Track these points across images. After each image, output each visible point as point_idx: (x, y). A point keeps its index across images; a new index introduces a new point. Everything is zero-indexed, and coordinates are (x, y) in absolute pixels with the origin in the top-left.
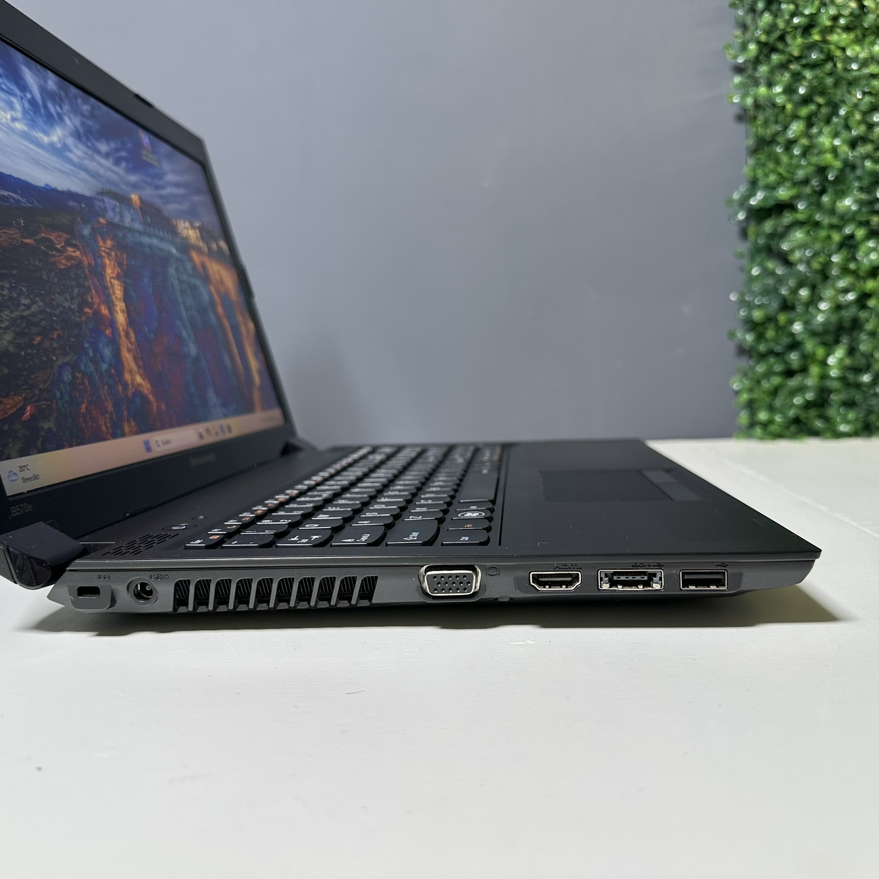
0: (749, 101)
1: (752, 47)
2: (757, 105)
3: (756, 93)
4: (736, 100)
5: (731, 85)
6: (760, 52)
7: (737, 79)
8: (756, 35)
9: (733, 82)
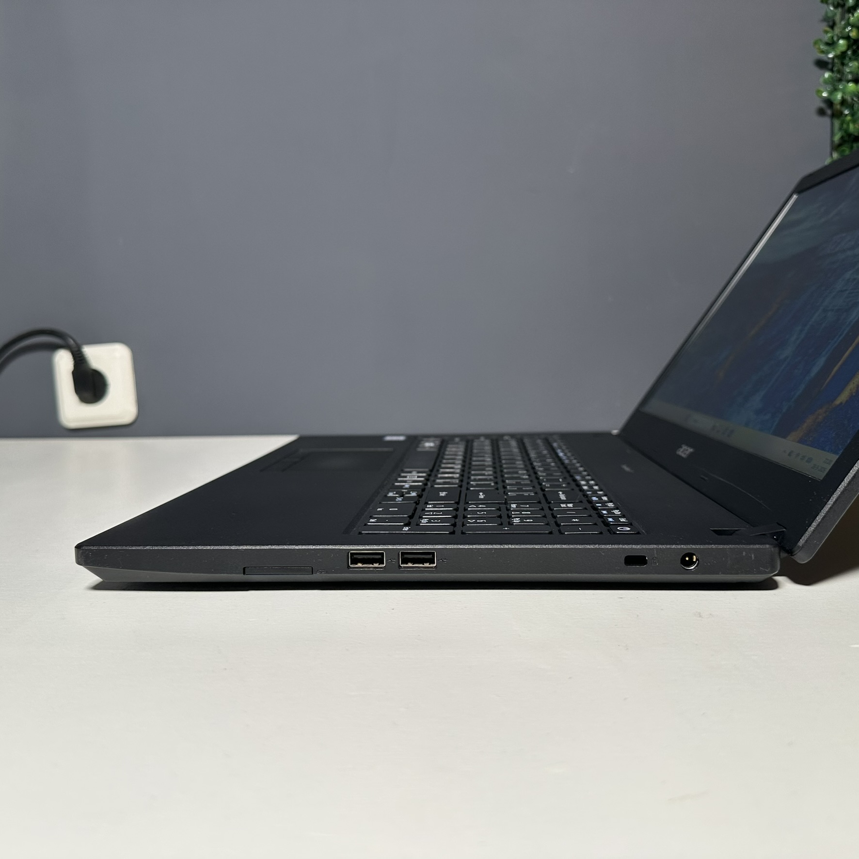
0: (839, 96)
1: (841, 42)
2: (843, 102)
3: (845, 87)
4: (825, 94)
5: (821, 80)
6: (849, 47)
7: (827, 75)
8: (847, 30)
9: (824, 76)
